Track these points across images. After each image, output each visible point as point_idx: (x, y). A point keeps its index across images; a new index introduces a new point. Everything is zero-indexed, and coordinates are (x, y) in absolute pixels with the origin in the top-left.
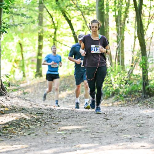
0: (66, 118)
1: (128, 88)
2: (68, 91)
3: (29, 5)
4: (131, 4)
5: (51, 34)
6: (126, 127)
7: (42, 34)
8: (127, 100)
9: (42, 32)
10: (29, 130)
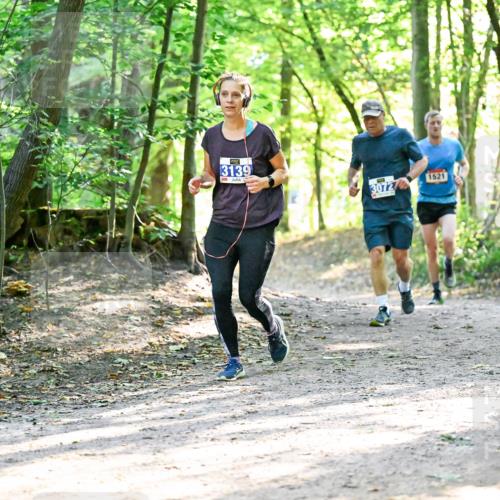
0: (344, 325)
1: (484, 256)
2: (348, 265)
3: (258, 69)
4: (491, 65)
5: (309, 134)
6: (480, 345)
7: (288, 135)
8: (481, 284)
9: (289, 130)
10: (259, 353)
